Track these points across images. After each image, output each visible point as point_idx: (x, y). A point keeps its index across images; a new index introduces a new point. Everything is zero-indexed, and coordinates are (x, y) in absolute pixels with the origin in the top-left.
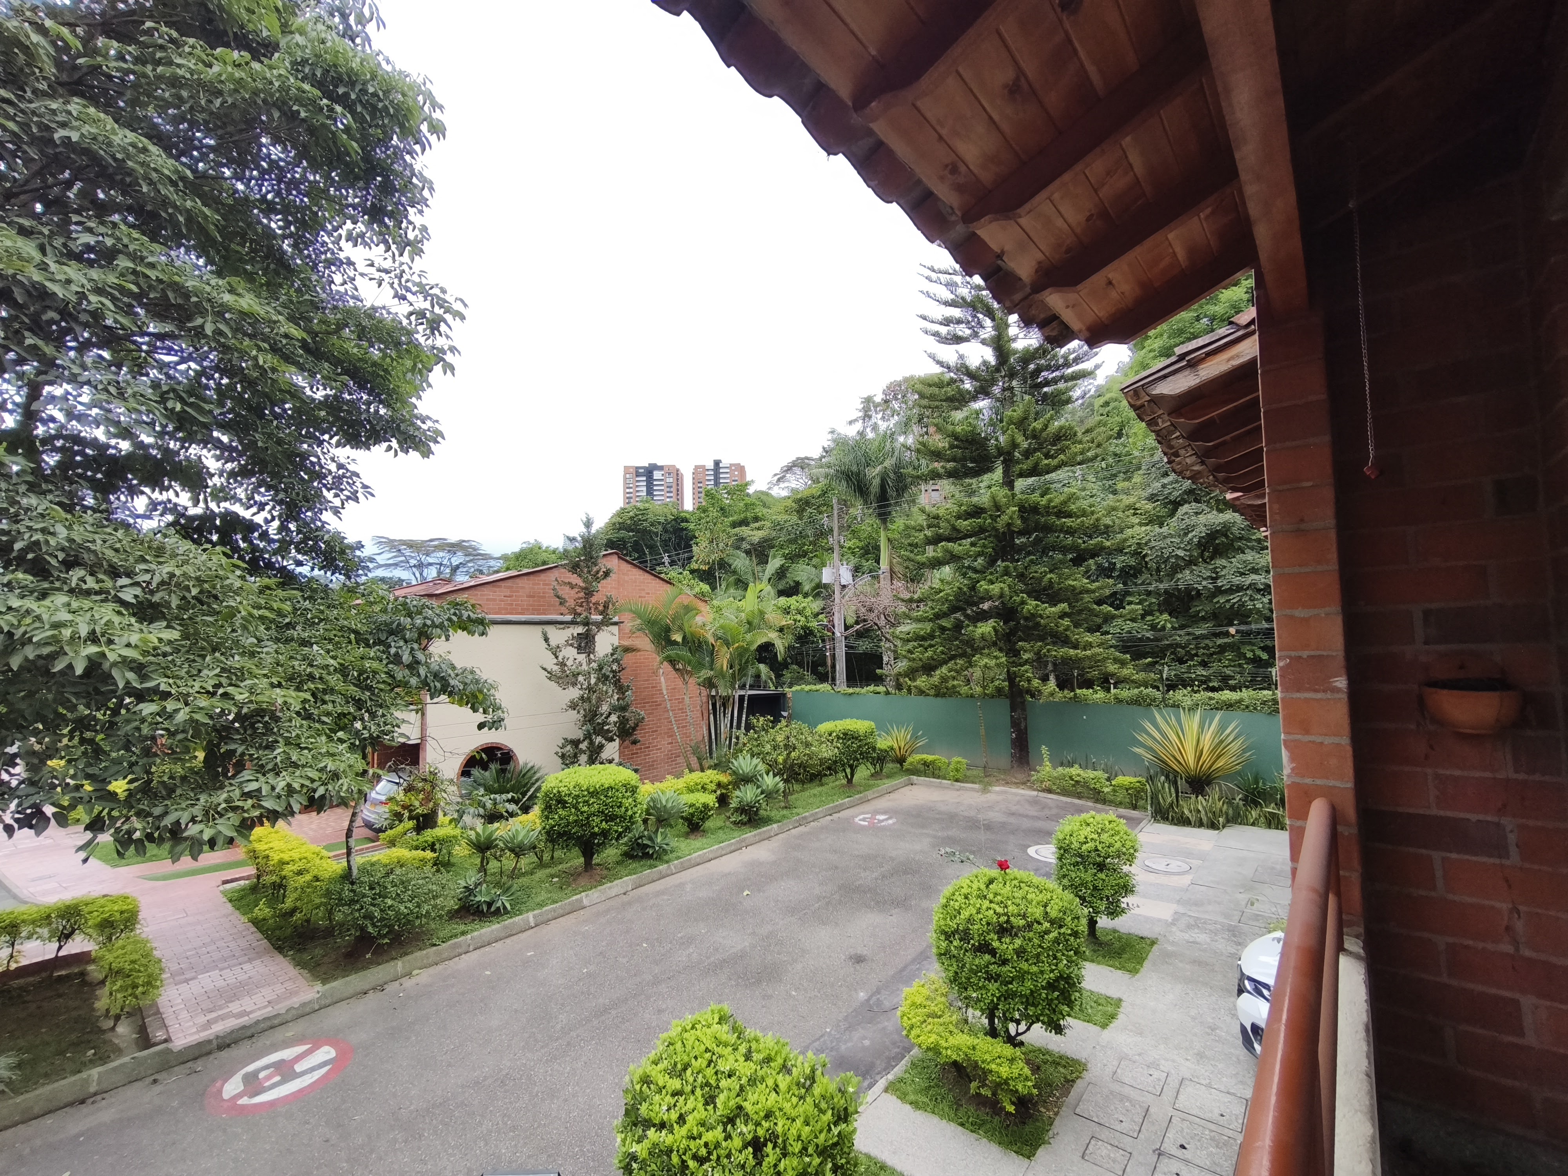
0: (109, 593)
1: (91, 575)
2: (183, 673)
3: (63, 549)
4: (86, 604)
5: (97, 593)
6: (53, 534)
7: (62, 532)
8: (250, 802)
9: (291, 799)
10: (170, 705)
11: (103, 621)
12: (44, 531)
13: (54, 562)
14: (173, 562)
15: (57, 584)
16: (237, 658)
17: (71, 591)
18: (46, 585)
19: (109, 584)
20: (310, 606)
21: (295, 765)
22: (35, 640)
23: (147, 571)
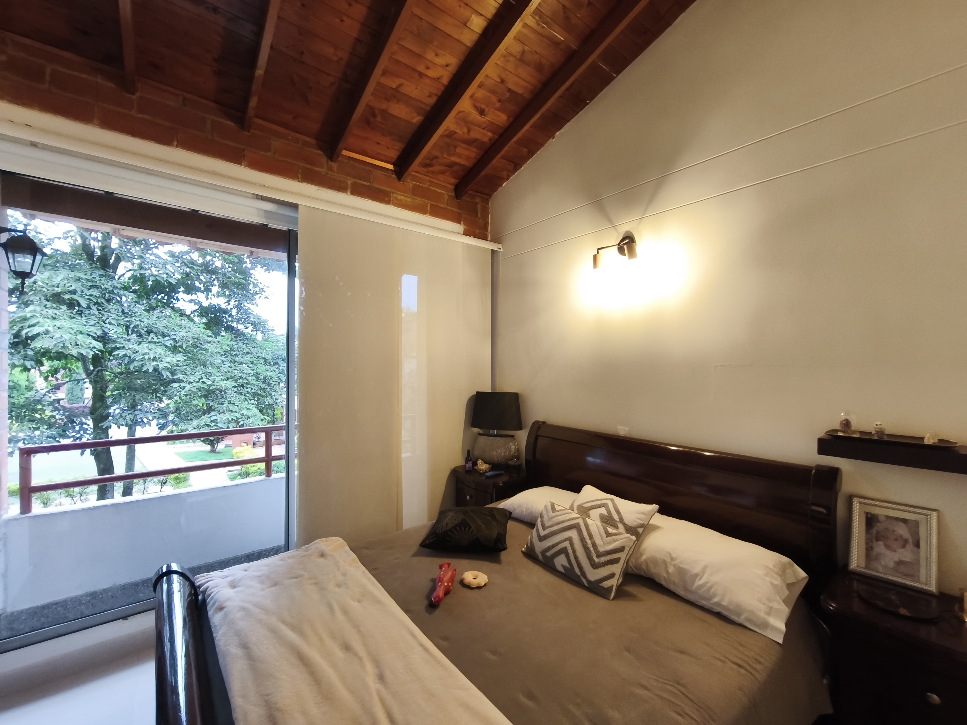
0: (162, 343)
1: (156, 336)
2: (189, 373)
3: (146, 327)
4: (153, 346)
5: (158, 343)
6: (143, 322)
7: (146, 321)
8: (213, 424)
9: (229, 425)
10: (183, 385)
11: (158, 353)
12: (140, 320)
13: (143, 331)
14: (185, 331)
15: (145, 340)
16: (210, 368)
17: (149, 342)
18: (141, 340)
19: (162, 339)
20: (245, 347)
21: (232, 411)
22: (137, 359)
23: (175, 335)
